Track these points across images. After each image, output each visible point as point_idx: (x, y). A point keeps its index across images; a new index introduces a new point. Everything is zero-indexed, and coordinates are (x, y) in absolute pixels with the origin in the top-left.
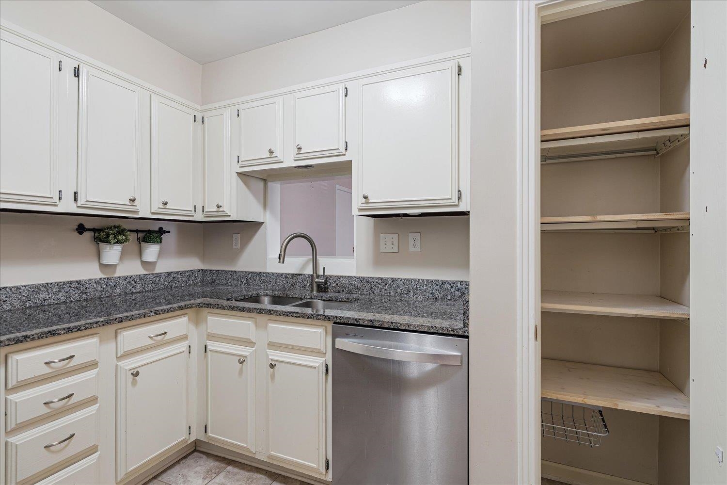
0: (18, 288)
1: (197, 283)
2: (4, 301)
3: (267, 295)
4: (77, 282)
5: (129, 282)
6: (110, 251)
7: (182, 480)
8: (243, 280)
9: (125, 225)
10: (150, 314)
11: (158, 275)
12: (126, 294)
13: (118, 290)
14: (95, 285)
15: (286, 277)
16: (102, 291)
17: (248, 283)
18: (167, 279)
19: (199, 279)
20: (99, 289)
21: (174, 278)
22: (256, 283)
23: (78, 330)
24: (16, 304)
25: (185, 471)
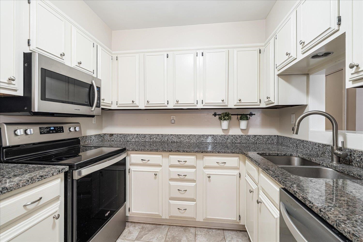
0: (195, 135)
1: (274, 143)
2: (191, 139)
3: (299, 157)
4: (213, 135)
5: (234, 138)
6: (223, 123)
7: (230, 239)
8: (295, 144)
9: (230, 112)
10: (215, 152)
11: (249, 136)
12: (232, 143)
13: (229, 141)
14: (219, 137)
15: (319, 146)
16: (222, 140)
17: (297, 147)
18: (254, 138)
19: (275, 141)
20: (221, 139)
21: (258, 138)
22: (301, 148)
23: (187, 152)
24: (194, 141)
25: (234, 236)
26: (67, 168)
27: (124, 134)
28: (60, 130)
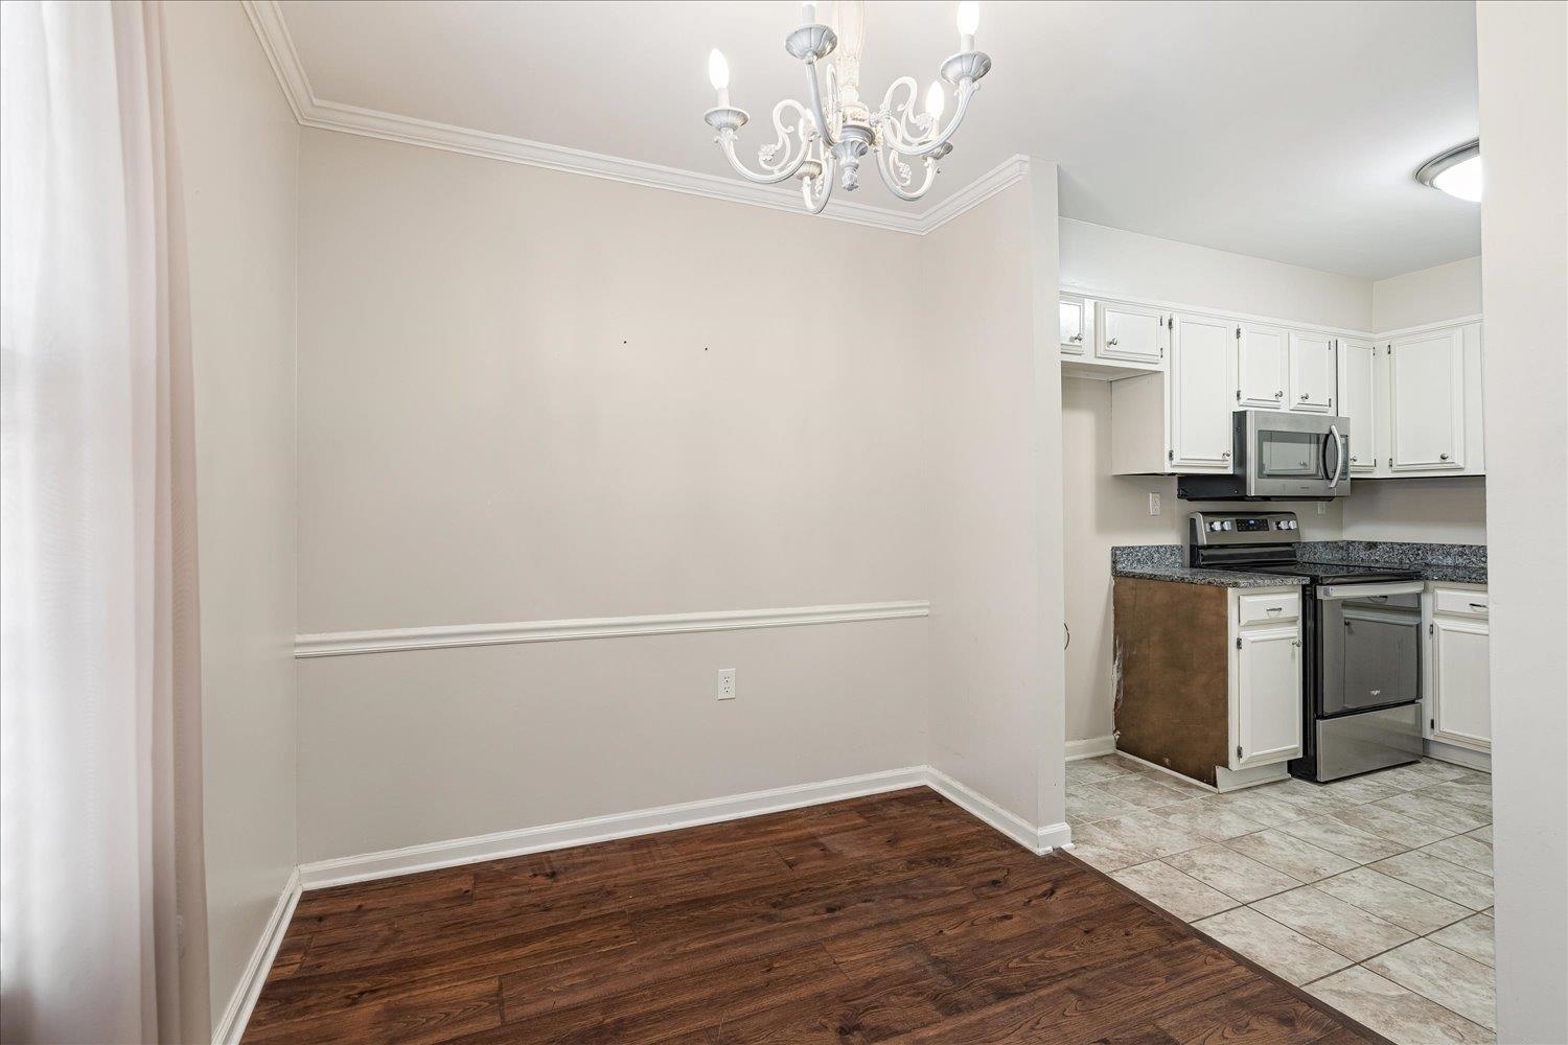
26: (1307, 581)
27: (1413, 544)
28: (1262, 526)
